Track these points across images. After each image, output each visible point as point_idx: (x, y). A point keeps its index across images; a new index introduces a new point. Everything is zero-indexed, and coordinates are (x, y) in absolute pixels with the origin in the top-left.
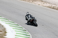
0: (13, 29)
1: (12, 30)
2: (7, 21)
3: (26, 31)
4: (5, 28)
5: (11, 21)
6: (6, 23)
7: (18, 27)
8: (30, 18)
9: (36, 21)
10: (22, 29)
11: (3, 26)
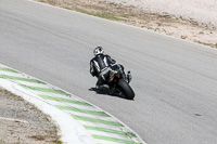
0: (86, 127)
1: (83, 131)
2: (63, 100)
3: (134, 135)
4: (56, 124)
5: (77, 99)
6: (61, 108)
7: (103, 122)
8: (109, 69)
9: (129, 79)
10: (118, 129)
11: (47, 118)
